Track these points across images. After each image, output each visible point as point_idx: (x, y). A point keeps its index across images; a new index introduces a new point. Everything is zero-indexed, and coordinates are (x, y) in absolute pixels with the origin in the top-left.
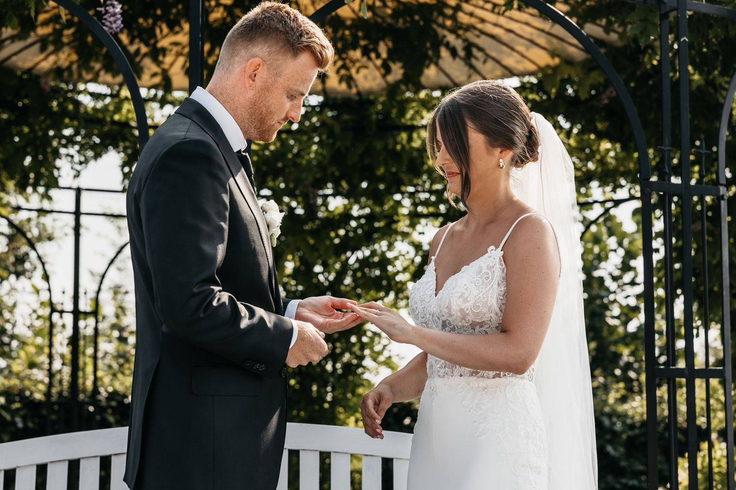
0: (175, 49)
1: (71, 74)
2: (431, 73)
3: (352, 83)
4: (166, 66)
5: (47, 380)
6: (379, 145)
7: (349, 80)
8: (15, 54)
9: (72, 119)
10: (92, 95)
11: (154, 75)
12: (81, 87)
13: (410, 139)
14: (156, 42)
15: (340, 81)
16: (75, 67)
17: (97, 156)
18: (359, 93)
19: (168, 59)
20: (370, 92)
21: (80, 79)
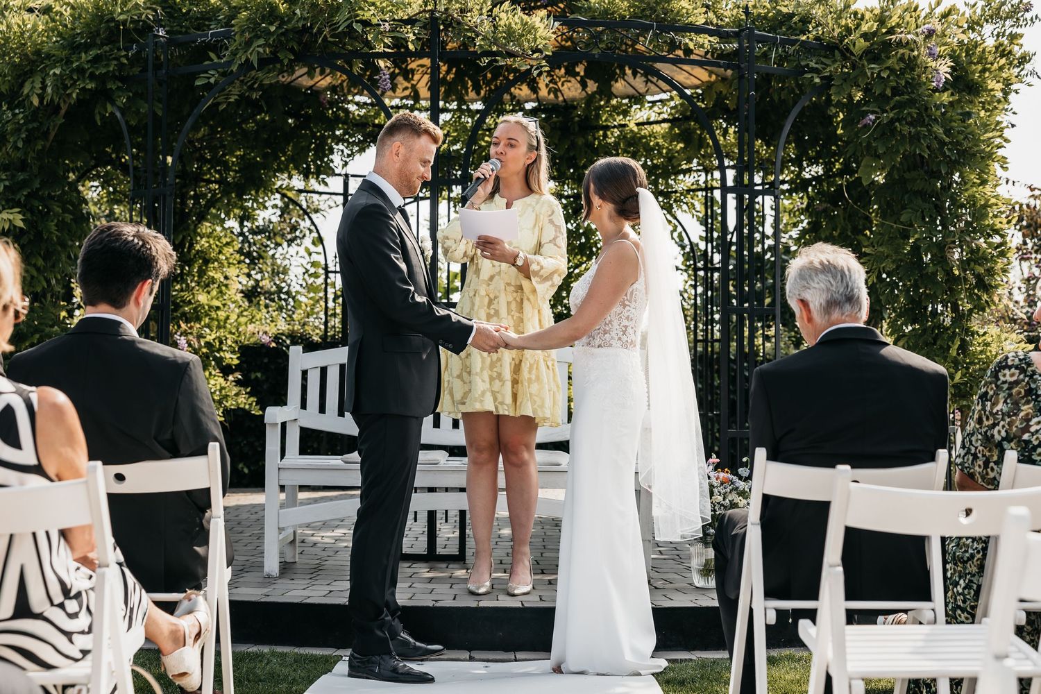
0: (421, 70)
1: (342, 89)
2: (619, 86)
3: (559, 94)
4: (414, 83)
5: (322, 327)
6: (580, 141)
7: (556, 91)
8: (301, 76)
9: (343, 123)
10: (357, 104)
11: (406, 88)
12: (350, 98)
13: (605, 136)
14: (408, 65)
15: (549, 93)
16: (345, 84)
17: (362, 150)
18: (565, 100)
19: (416, 77)
20: (573, 100)
21: (349, 92)
